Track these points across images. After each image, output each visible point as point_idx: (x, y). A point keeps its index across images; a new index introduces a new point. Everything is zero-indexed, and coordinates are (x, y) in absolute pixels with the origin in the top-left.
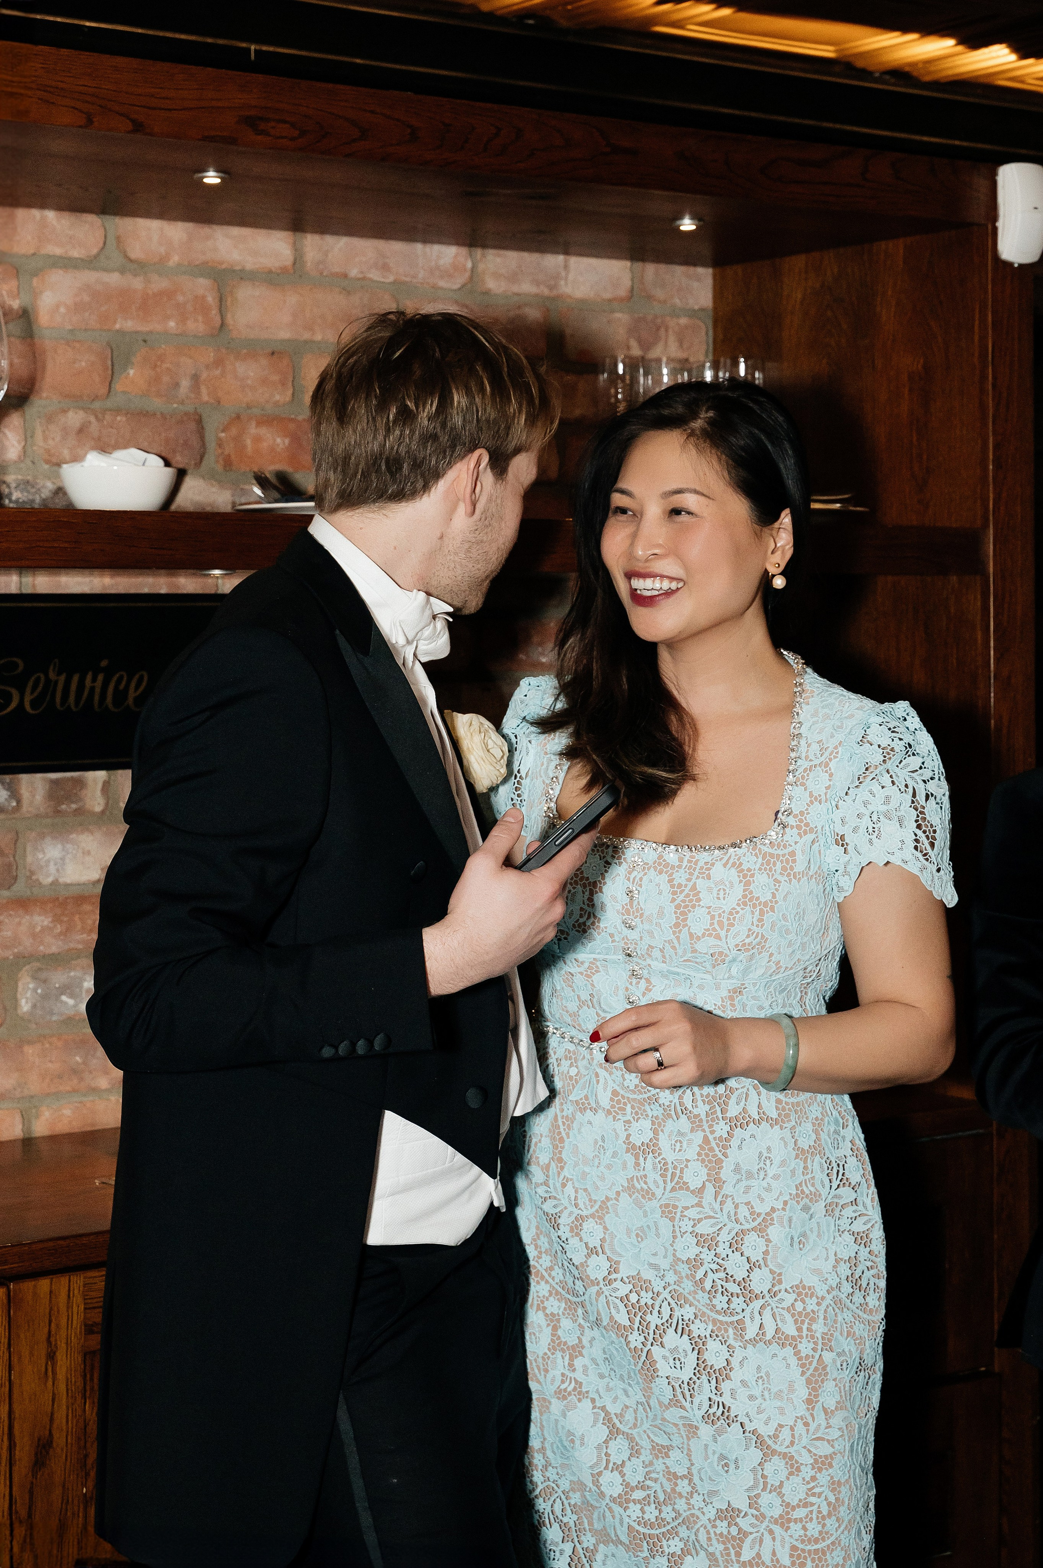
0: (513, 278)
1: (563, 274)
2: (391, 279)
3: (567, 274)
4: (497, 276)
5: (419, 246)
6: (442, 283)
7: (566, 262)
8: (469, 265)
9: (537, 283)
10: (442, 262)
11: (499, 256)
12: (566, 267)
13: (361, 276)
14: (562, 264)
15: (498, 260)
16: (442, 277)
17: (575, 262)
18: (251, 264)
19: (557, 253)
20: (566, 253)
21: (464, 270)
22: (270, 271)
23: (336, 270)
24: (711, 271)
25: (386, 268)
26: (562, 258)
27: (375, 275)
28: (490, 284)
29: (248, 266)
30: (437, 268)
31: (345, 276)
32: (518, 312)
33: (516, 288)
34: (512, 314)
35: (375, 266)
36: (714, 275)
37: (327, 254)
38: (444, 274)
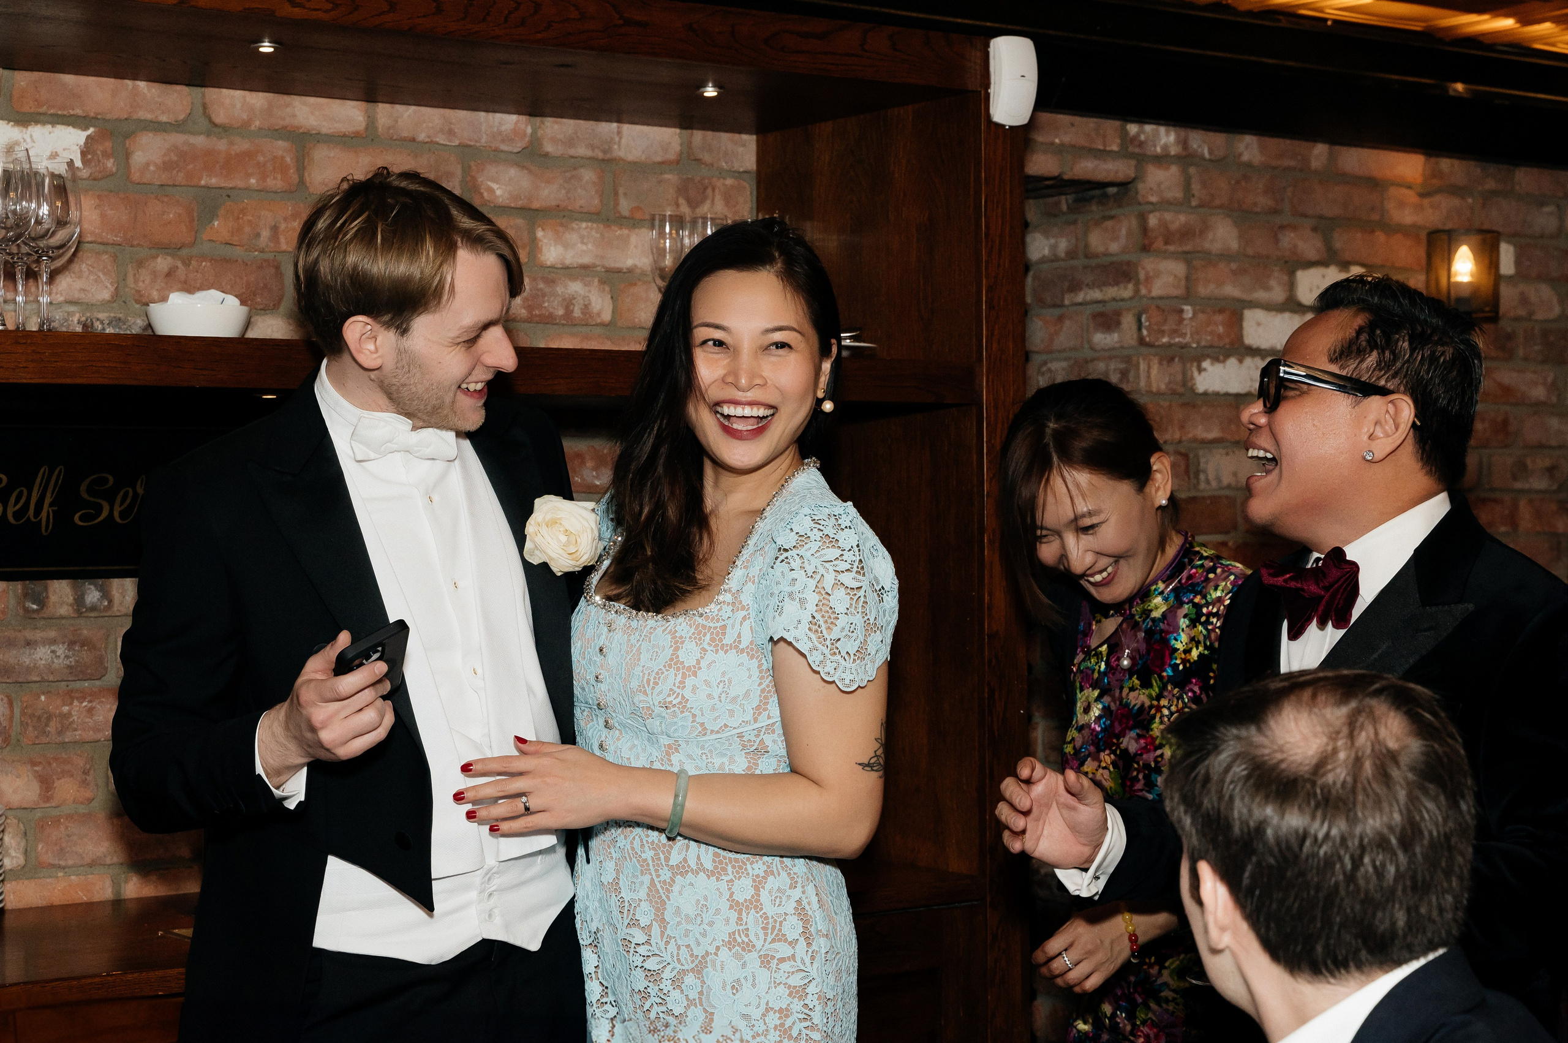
0: (570, 142)
1: (617, 139)
2: (457, 143)
3: (621, 138)
4: (554, 140)
5: (482, 114)
6: (504, 147)
7: (618, 127)
8: (529, 130)
9: (592, 147)
10: (503, 128)
11: (557, 123)
12: (619, 133)
13: (429, 140)
14: (616, 130)
15: (556, 127)
16: (503, 141)
17: (626, 128)
18: (326, 128)
19: (610, 121)
20: (619, 121)
21: (525, 134)
22: (344, 136)
23: (405, 134)
24: (754, 137)
25: (451, 133)
26: (615, 125)
27: (441, 139)
28: (549, 148)
29: (324, 131)
30: (500, 133)
31: (414, 140)
32: (574, 173)
33: (572, 152)
34: (568, 175)
35: (442, 131)
36: (758, 141)
37: (397, 122)
38: (507, 139)
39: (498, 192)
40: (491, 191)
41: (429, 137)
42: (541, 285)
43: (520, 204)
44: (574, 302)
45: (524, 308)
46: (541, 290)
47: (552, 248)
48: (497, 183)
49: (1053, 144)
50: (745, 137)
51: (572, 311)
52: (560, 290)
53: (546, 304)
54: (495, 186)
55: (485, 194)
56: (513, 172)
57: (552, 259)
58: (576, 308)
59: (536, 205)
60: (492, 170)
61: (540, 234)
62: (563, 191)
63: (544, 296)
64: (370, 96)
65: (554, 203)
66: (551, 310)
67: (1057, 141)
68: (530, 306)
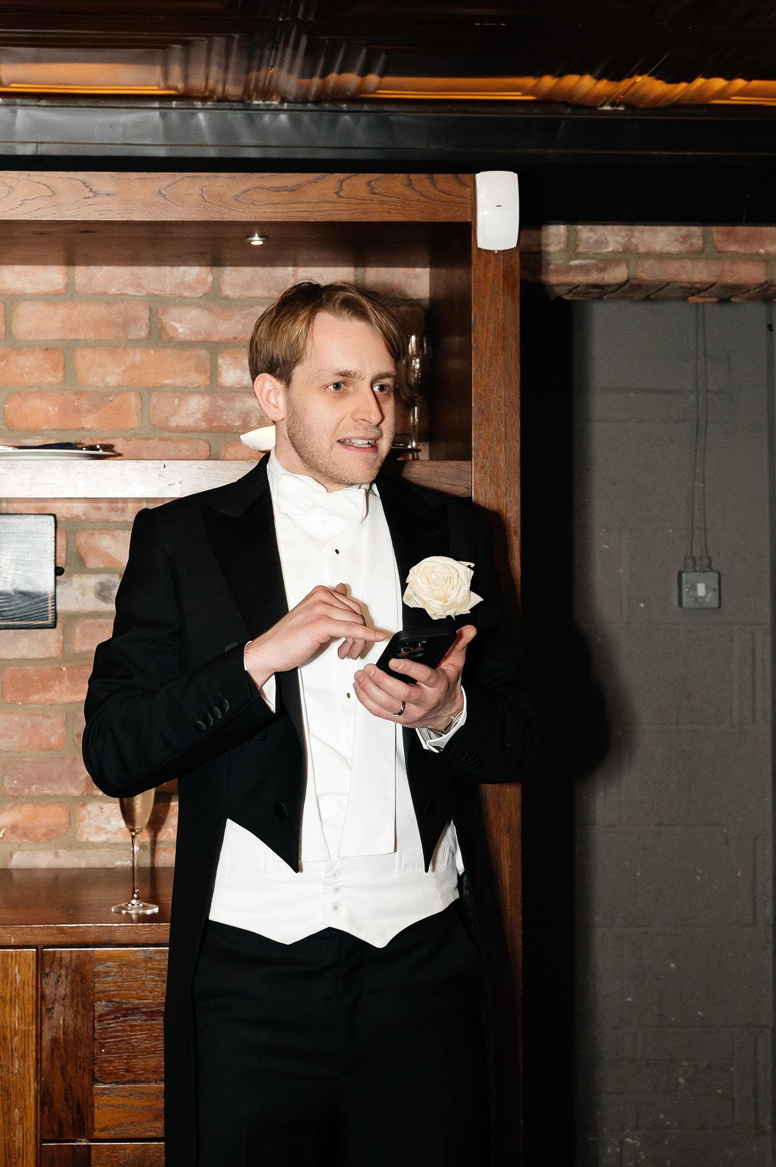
0: (248, 286)
2: (144, 293)
4: (233, 285)
5: (167, 269)
6: (186, 294)
7: (294, 271)
8: (210, 279)
9: (269, 289)
10: (186, 279)
11: (235, 271)
13: (120, 292)
14: (291, 274)
15: (235, 274)
16: (186, 289)
18: (30, 289)
19: (286, 266)
20: (295, 265)
21: (206, 283)
22: (46, 294)
23: (98, 290)
24: (428, 270)
25: (139, 285)
26: (290, 269)
27: (130, 291)
28: (227, 291)
29: (28, 291)
30: (183, 283)
31: (106, 293)
32: (250, 310)
33: (249, 294)
34: (245, 312)
35: (131, 285)
36: (431, 274)
37: (91, 280)
38: (189, 287)
39: (180, 330)
40: (176, 329)
41: (119, 290)
42: (220, 402)
43: (200, 338)
44: (251, 414)
45: (205, 421)
46: (220, 406)
47: (231, 372)
48: (179, 322)
49: (758, 254)
50: (419, 270)
51: (249, 422)
52: (238, 405)
53: (225, 418)
54: (177, 325)
55: (170, 332)
56: (194, 313)
57: (230, 381)
58: (253, 419)
59: (215, 338)
60: (174, 312)
61: (220, 361)
62: (240, 326)
63: (223, 410)
64: (70, 261)
65: (231, 336)
66: (229, 422)
67: (762, 251)
68: (209, 419)
